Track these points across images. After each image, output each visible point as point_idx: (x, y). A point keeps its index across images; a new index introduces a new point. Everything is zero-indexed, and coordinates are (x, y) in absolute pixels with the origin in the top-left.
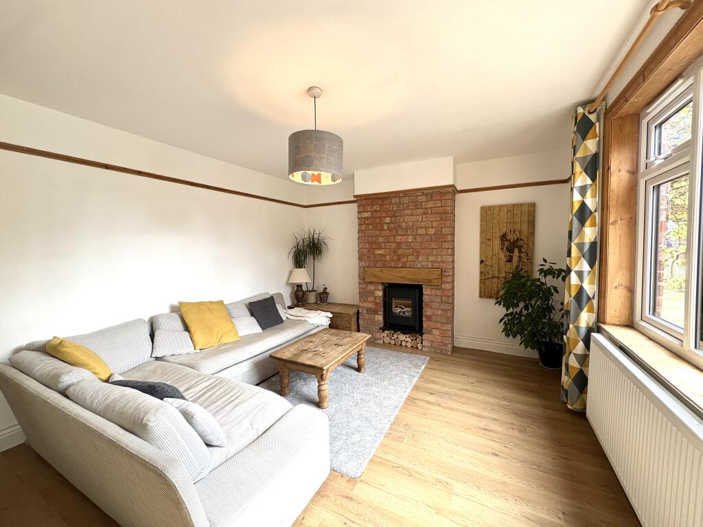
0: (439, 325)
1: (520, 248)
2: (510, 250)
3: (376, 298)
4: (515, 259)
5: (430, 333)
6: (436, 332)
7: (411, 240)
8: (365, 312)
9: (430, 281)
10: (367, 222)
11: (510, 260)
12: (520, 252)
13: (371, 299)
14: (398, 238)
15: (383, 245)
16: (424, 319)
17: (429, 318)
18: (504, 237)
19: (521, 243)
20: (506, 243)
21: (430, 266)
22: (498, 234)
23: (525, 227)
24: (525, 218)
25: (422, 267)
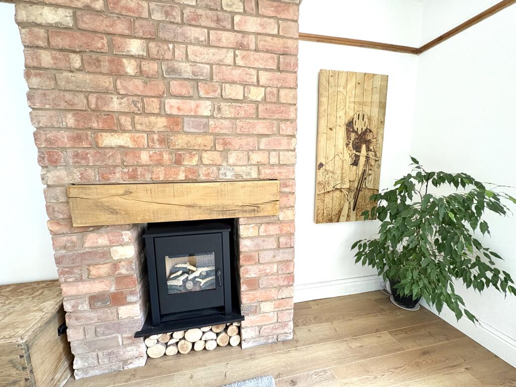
0: (273, 293)
1: (368, 143)
3: (116, 265)
4: (362, 160)
5: (256, 311)
6: (267, 307)
7: (207, 113)
9: (256, 208)
10: (59, 41)
11: (355, 163)
12: (368, 150)
13: (104, 269)
14: (172, 105)
16: (243, 288)
17: (254, 284)
19: (369, 137)
20: (353, 135)
21: (254, 175)
22: (343, 121)
23: (375, 112)
24: (376, 98)
25: (238, 179)
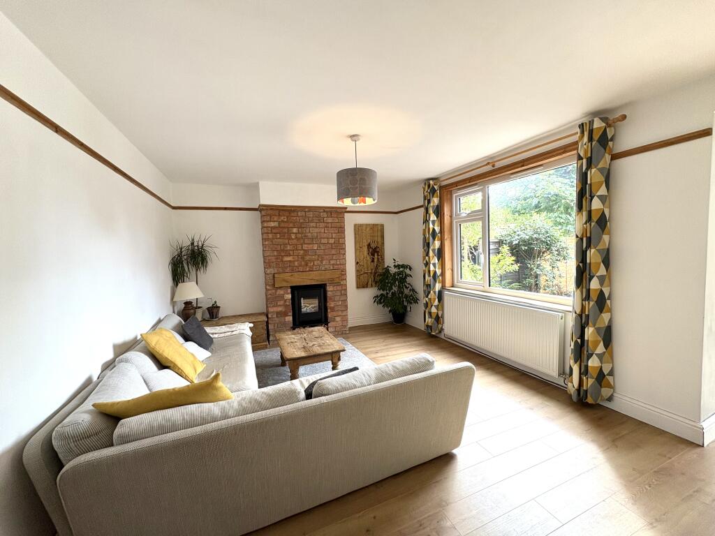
0: (340, 313)
1: (378, 252)
2: (373, 255)
3: (285, 301)
4: (376, 260)
5: (334, 321)
6: (338, 319)
7: (316, 248)
8: (275, 316)
9: (333, 279)
10: (274, 231)
11: (373, 261)
12: (378, 255)
13: (282, 303)
15: (291, 252)
16: (329, 311)
17: (333, 309)
18: (369, 245)
19: (378, 250)
20: (371, 250)
21: (332, 268)
22: (366, 244)
23: (379, 240)
24: (379, 234)
25: (326, 270)
